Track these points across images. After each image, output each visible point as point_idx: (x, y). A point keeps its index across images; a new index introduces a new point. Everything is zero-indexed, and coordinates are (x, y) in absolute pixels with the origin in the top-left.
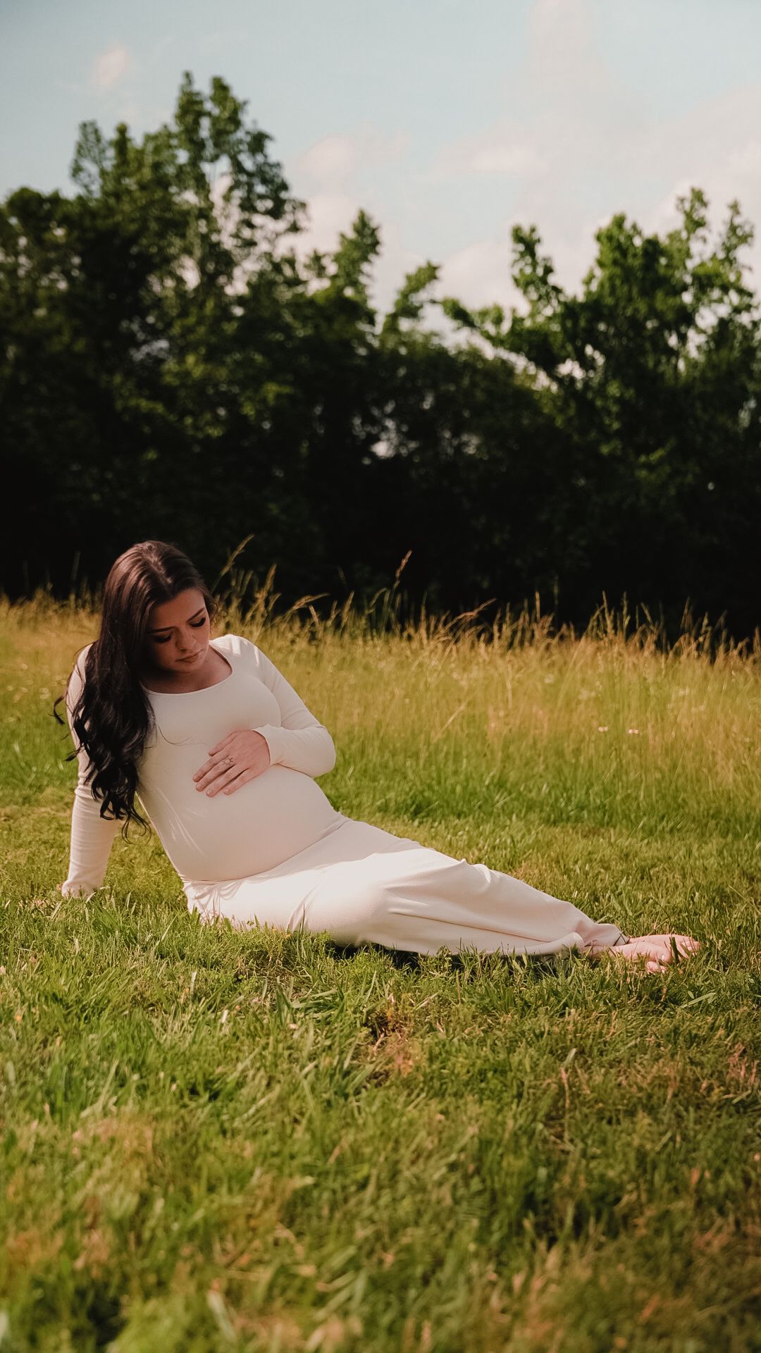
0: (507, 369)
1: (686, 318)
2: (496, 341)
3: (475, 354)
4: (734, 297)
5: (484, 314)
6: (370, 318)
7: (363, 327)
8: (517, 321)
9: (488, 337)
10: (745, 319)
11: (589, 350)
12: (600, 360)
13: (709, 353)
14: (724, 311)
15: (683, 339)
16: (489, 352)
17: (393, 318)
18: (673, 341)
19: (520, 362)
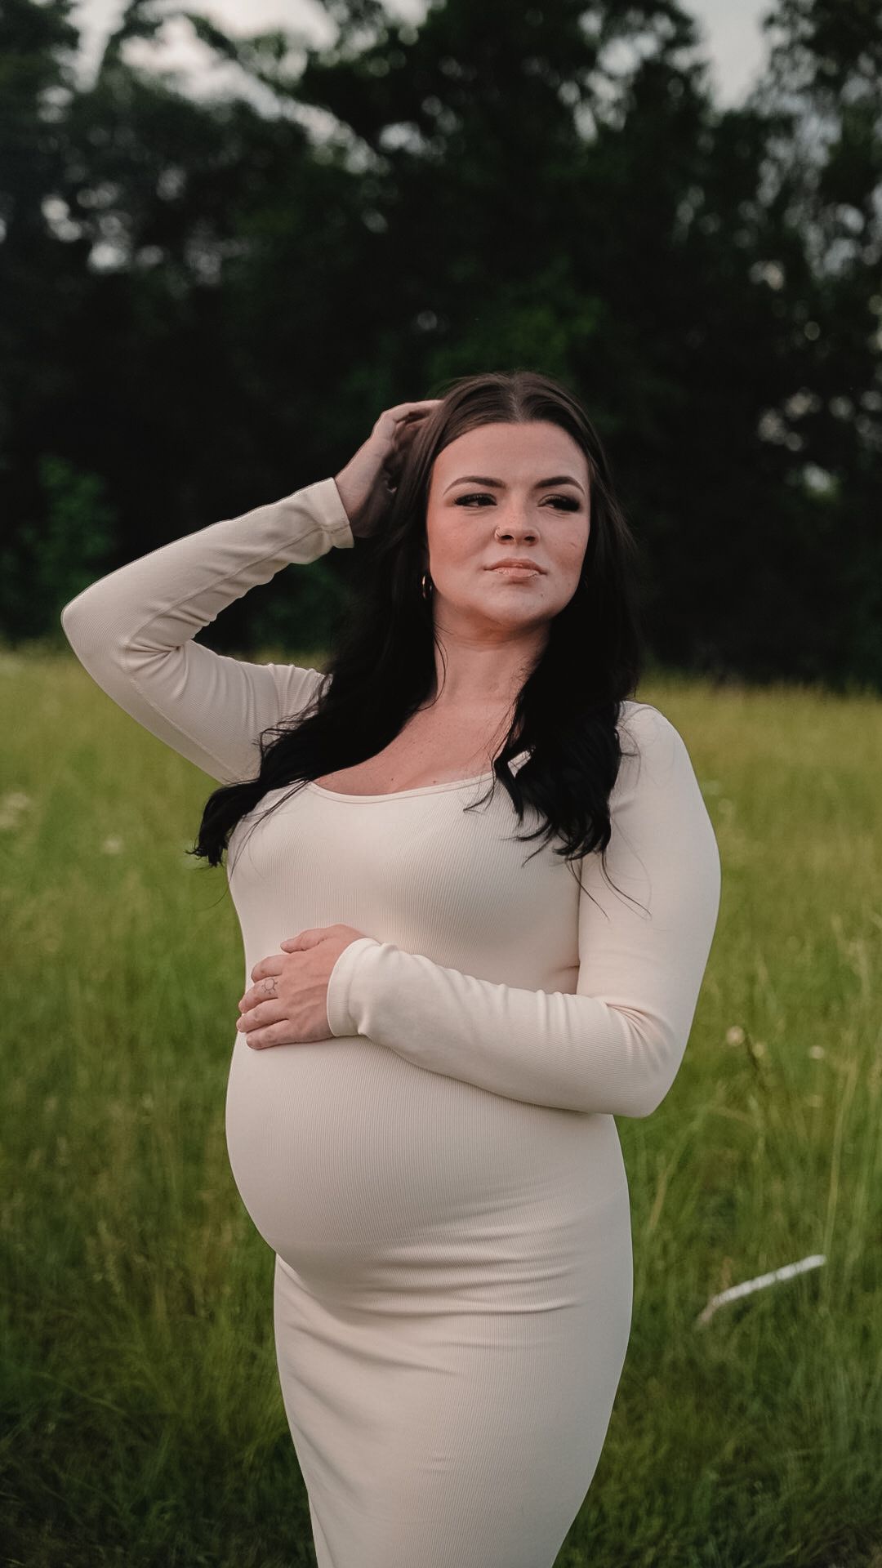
0: (297, 135)
1: (585, 57)
2: (279, 88)
3: (242, 110)
4: (664, 25)
5: (258, 42)
6: (71, 38)
7: (62, 57)
8: (312, 55)
9: (262, 77)
10: (682, 59)
11: (433, 107)
12: (449, 122)
13: (631, 117)
14: (647, 45)
15: (586, 94)
16: (267, 105)
17: (115, 41)
18: (569, 93)
19: (321, 125)
